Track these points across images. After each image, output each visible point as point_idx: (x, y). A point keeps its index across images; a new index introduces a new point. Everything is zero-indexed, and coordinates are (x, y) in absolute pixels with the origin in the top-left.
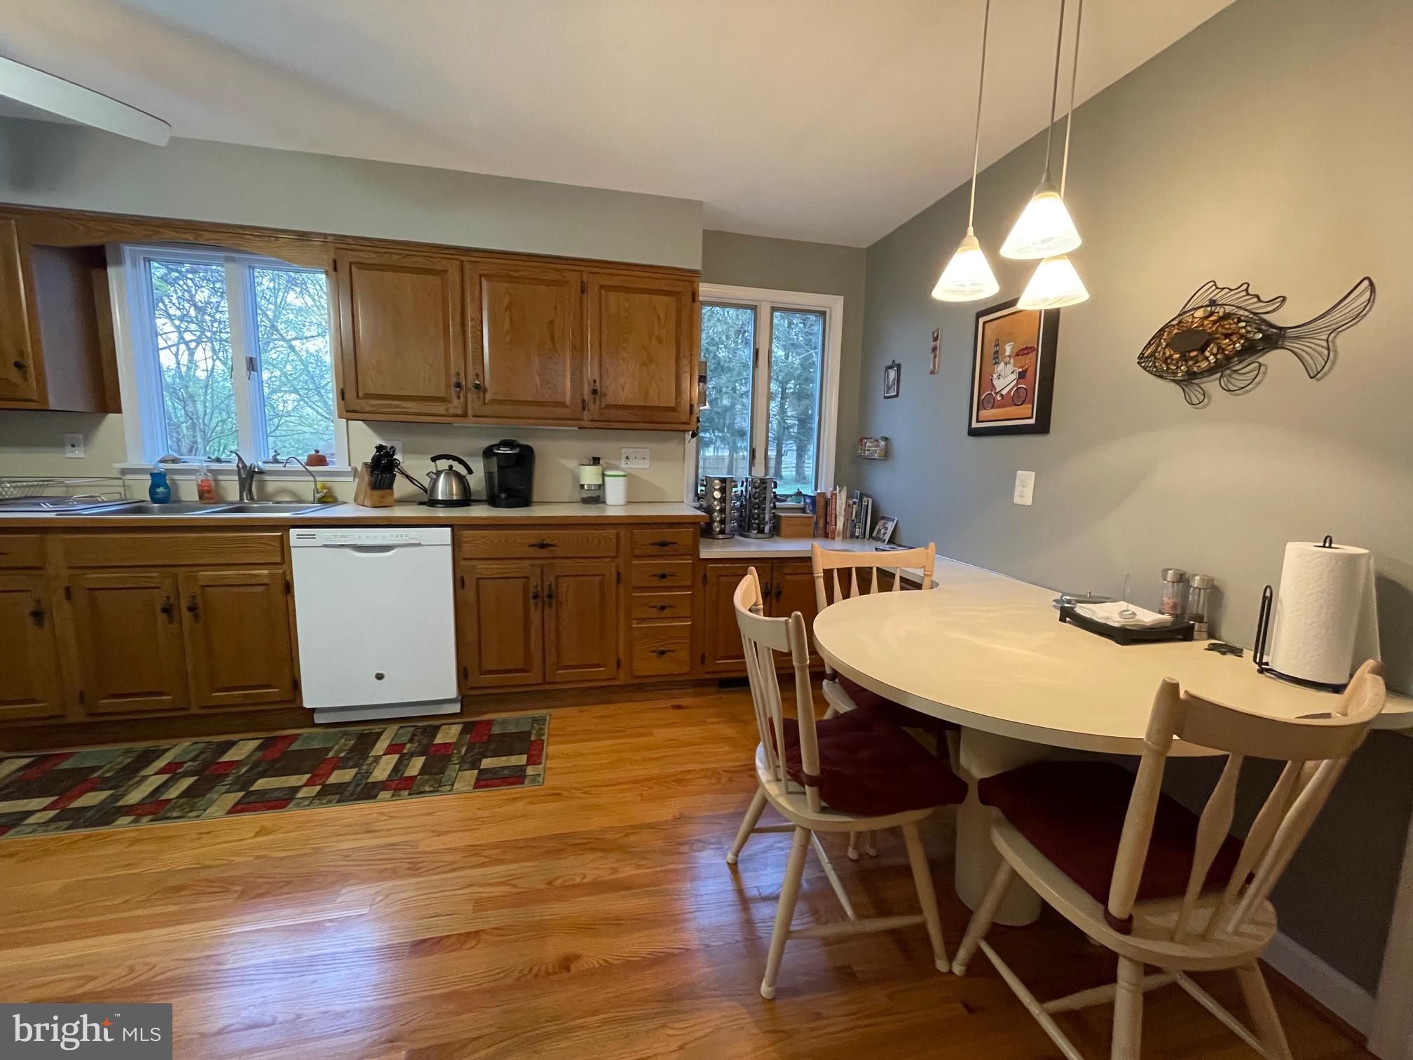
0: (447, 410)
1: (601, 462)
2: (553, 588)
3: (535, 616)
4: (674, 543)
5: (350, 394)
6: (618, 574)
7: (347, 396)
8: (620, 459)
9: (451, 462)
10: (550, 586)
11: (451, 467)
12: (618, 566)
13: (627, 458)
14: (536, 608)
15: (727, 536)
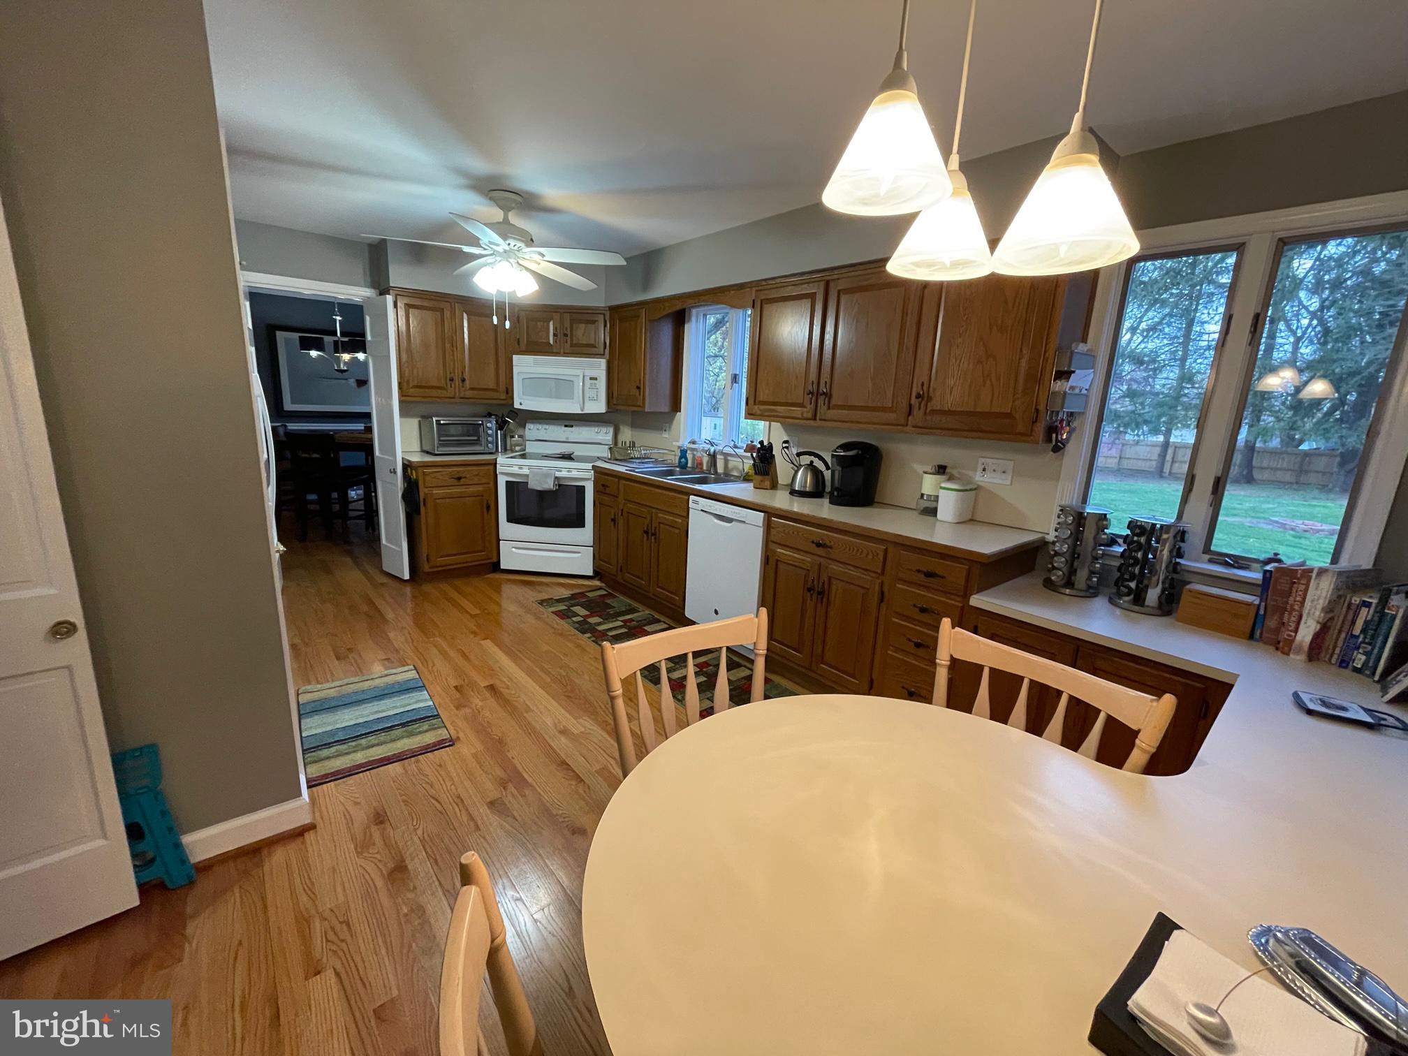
0: (802, 414)
1: (948, 470)
2: (826, 586)
3: (810, 605)
4: (943, 577)
5: (751, 402)
6: (882, 593)
7: (749, 402)
8: (975, 470)
9: (812, 458)
10: (823, 583)
11: (812, 462)
12: (882, 584)
13: (984, 470)
14: (811, 600)
15: (1073, 592)
